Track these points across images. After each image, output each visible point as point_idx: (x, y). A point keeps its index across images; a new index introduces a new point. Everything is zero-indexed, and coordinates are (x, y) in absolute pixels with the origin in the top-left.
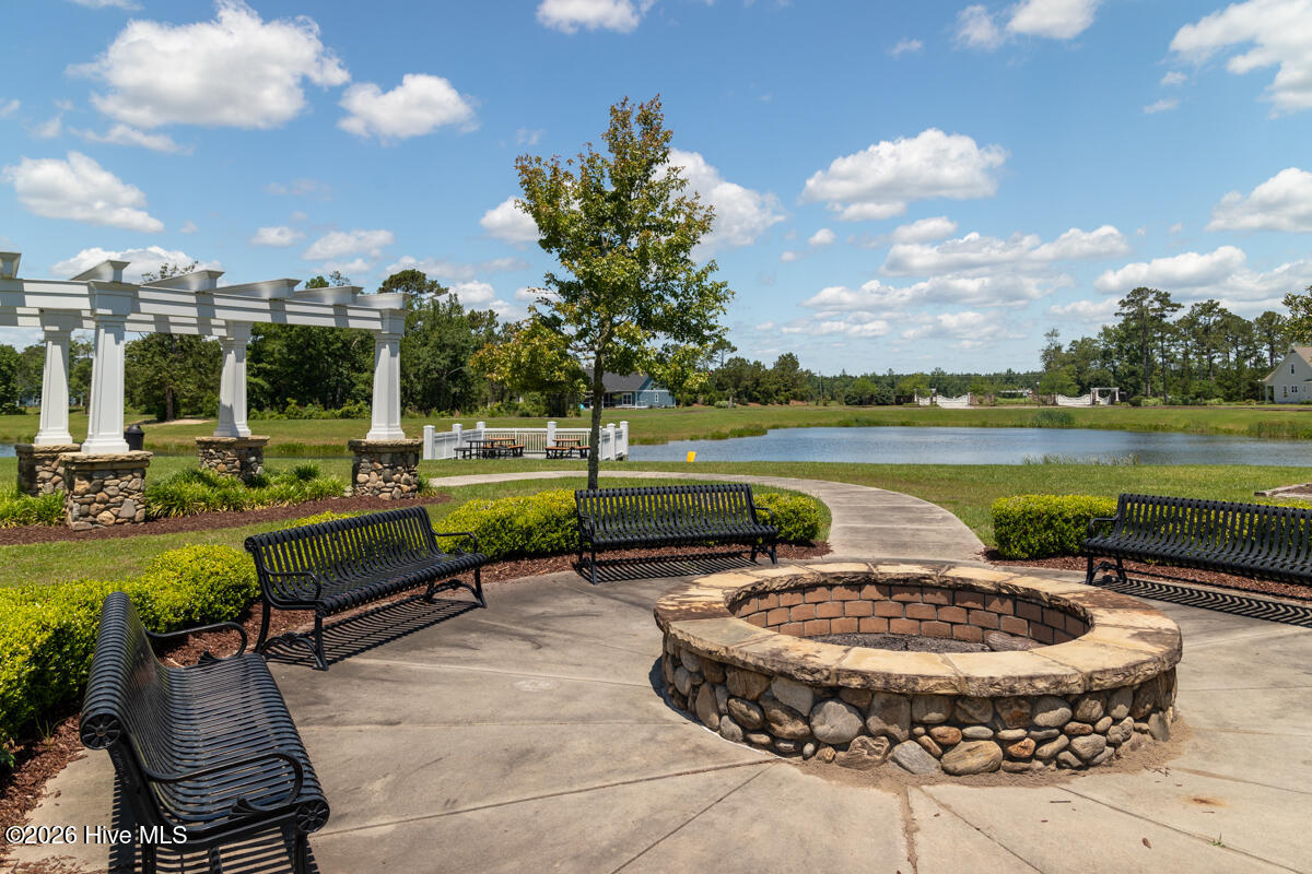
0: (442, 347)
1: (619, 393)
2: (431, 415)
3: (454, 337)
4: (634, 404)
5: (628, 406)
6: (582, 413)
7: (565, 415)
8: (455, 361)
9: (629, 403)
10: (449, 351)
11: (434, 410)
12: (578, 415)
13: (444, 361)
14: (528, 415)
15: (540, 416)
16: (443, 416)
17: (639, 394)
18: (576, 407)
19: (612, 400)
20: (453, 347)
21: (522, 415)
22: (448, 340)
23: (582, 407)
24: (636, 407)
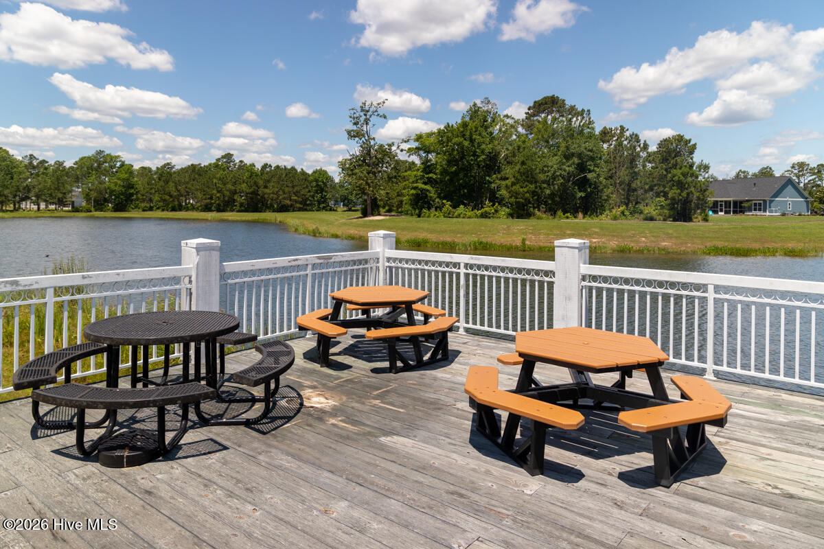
0: (568, 157)
1: (748, 201)
2: (557, 216)
3: (579, 146)
4: (765, 211)
5: (758, 213)
6: (710, 218)
7: (690, 220)
8: (582, 168)
9: (760, 210)
10: (576, 160)
11: (560, 213)
12: (706, 220)
13: (569, 168)
14: (652, 219)
15: (664, 220)
16: (567, 218)
17: (771, 202)
18: (704, 211)
19: (741, 207)
20: (580, 156)
21: (646, 219)
22: (574, 148)
23: (711, 213)
24: (768, 214)
